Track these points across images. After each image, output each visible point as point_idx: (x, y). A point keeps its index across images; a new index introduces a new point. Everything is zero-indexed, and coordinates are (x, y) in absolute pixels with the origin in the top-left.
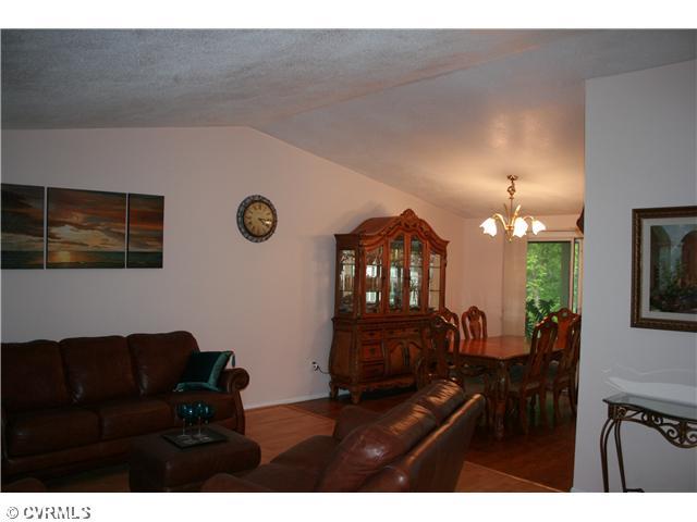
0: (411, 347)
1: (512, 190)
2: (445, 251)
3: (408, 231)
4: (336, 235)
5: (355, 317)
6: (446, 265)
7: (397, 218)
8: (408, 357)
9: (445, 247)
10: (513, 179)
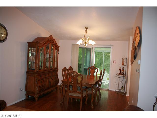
0: (51, 79)
1: (86, 32)
2: (58, 49)
3: (50, 42)
4: (28, 42)
5: (36, 71)
6: (58, 53)
7: (48, 38)
8: (50, 83)
9: (58, 48)
10: (87, 28)
